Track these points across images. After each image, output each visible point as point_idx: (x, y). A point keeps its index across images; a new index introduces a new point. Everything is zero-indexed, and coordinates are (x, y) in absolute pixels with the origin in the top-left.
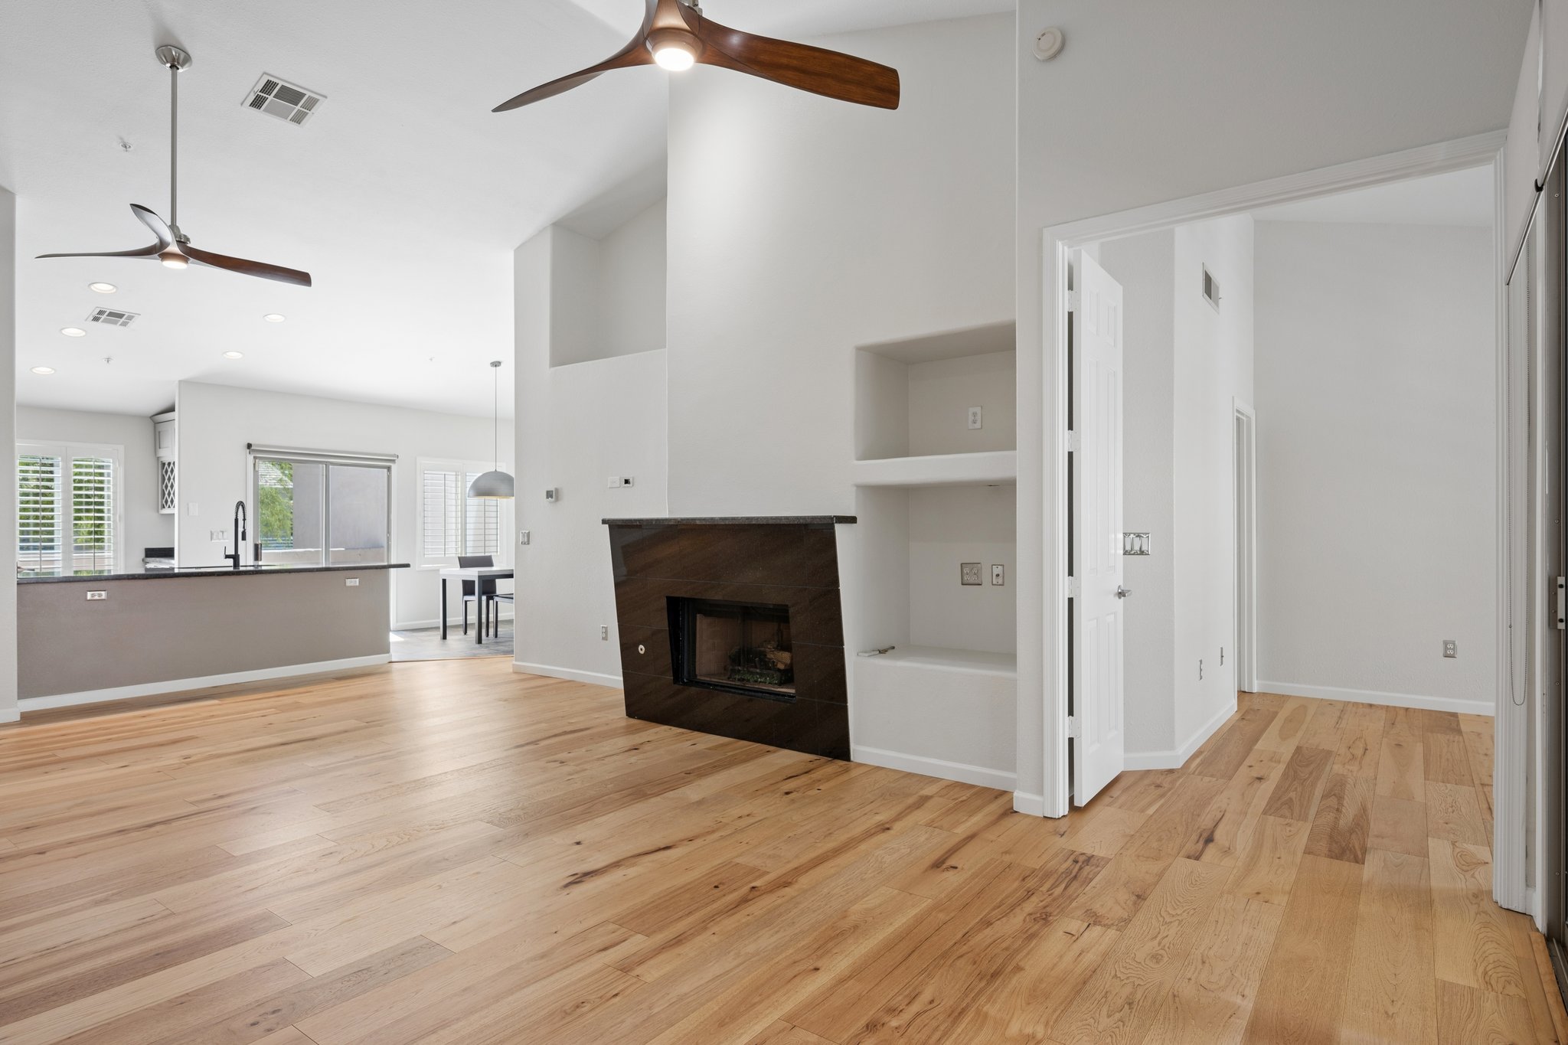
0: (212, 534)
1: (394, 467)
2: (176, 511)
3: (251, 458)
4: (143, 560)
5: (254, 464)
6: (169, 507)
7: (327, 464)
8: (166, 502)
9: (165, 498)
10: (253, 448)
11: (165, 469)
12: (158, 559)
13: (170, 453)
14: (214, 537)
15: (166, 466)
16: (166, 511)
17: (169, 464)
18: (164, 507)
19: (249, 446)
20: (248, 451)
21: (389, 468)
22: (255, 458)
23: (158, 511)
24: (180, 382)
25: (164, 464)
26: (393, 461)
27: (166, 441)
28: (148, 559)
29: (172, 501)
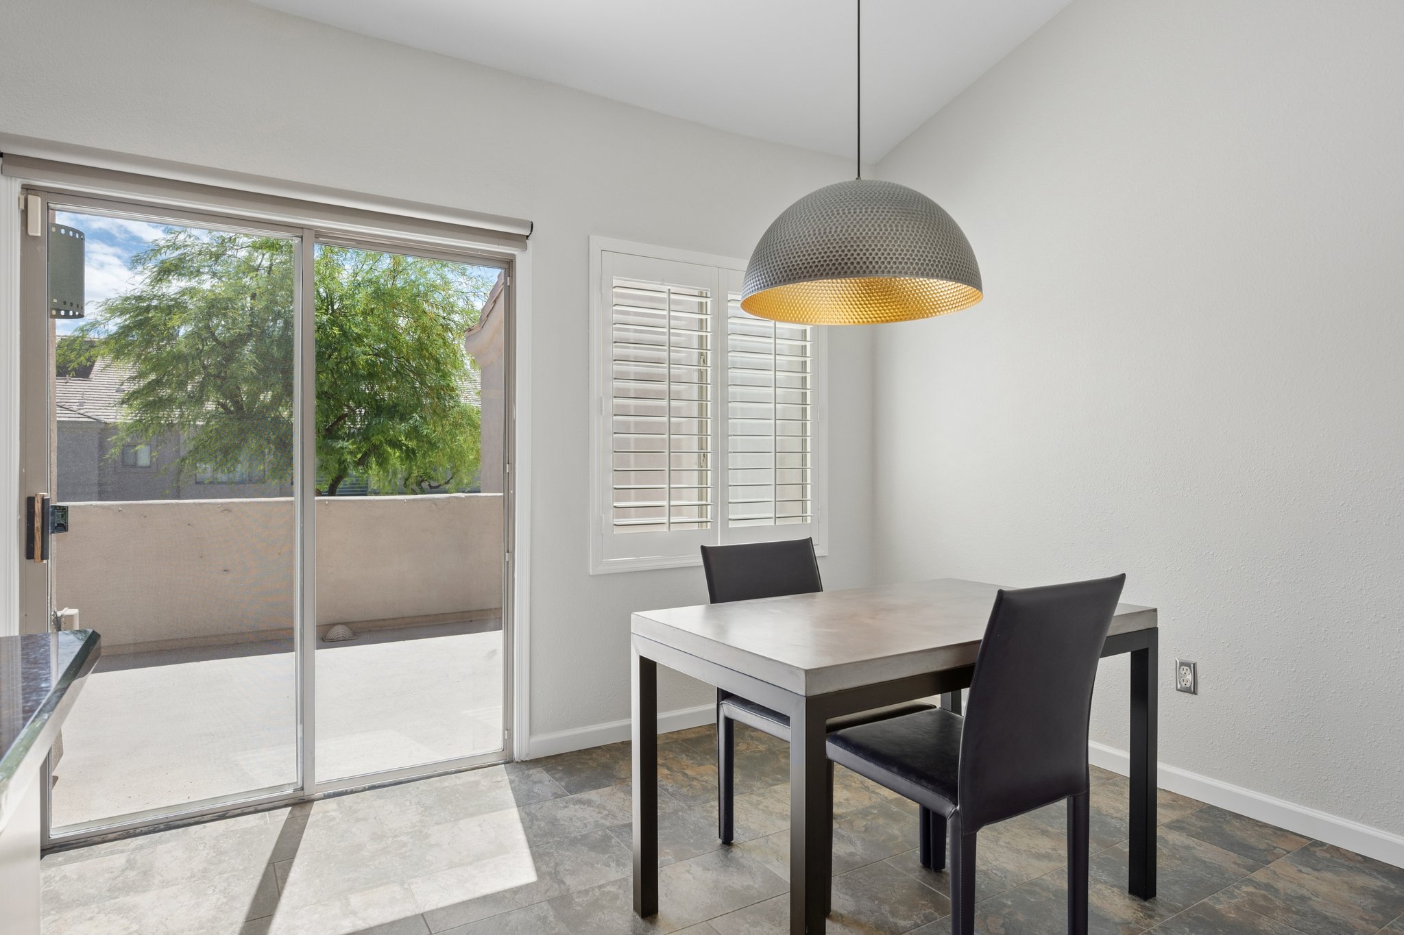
1: (524, 261)
21: (508, 265)
26: (521, 240)
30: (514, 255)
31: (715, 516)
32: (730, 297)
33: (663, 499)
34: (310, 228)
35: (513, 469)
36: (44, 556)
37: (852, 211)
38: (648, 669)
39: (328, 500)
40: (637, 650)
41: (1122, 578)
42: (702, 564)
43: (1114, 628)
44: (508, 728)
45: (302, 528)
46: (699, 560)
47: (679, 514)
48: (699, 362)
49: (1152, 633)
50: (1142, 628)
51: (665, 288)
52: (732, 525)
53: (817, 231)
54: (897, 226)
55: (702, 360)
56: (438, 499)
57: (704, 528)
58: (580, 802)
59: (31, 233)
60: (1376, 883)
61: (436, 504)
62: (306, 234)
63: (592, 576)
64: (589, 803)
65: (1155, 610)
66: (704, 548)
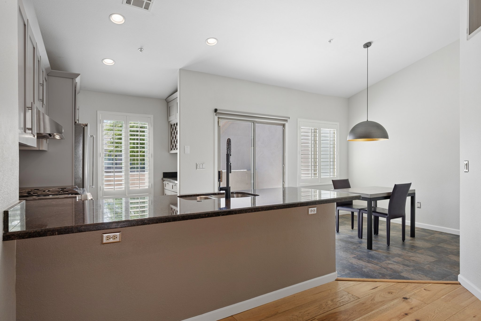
0: (197, 165)
1: (287, 125)
2: (178, 151)
3: (216, 118)
4: (162, 179)
5: (218, 122)
6: (174, 149)
7: (254, 122)
8: (173, 146)
9: (173, 145)
10: (218, 112)
11: (173, 127)
12: (169, 179)
13: (175, 118)
14: (198, 167)
15: (173, 126)
16: (173, 152)
17: (174, 124)
18: (172, 150)
19: (216, 110)
20: (215, 113)
21: (284, 125)
22: (219, 118)
23: (169, 152)
25: (172, 125)
26: (286, 121)
27: (173, 112)
28: (165, 179)
29: (176, 146)
30: (285, 124)
32: (321, 129)
34: (255, 121)
41: (411, 183)
43: (409, 192)
49: (414, 193)
50: (413, 192)
52: (322, 177)
57: (315, 178)
59: (219, 125)
60: (452, 236)
65: (415, 190)
66: (332, 180)
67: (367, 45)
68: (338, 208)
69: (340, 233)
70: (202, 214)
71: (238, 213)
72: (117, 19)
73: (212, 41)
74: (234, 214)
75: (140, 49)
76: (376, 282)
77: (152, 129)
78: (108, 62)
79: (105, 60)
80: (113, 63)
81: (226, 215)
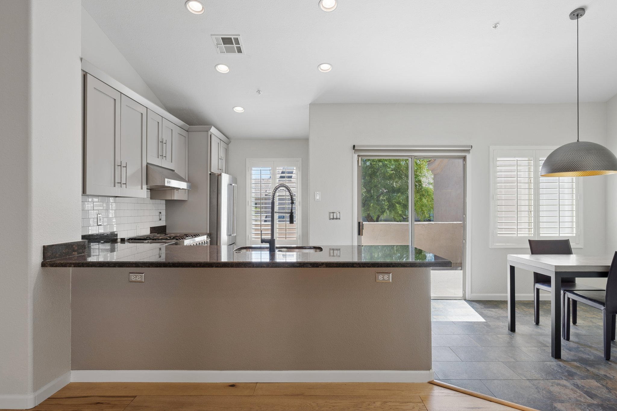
1: (469, 157)
3: (356, 156)
20: (353, 150)
21: (464, 158)
22: (359, 156)
24: (310, 104)
26: (468, 151)
30: (466, 155)
31: (535, 232)
33: (515, 226)
34: (413, 156)
35: (466, 216)
36: (362, 235)
37: (572, 154)
38: (512, 269)
39: (391, 223)
40: (509, 264)
42: (529, 247)
44: (464, 290)
45: (411, 231)
46: (528, 246)
47: (520, 231)
48: (528, 181)
51: (516, 159)
52: (541, 235)
53: (561, 160)
54: (585, 157)
55: (529, 180)
56: (425, 224)
58: (489, 310)
59: (359, 165)
61: (424, 226)
62: (413, 157)
63: (490, 249)
64: (492, 311)
66: (529, 240)
67: (578, 13)
68: (538, 286)
69: (539, 326)
70: (194, 263)
71: (235, 266)
72: (223, 69)
73: (325, 67)
74: (230, 267)
75: (258, 92)
76: (491, 401)
77: (300, 174)
78: (239, 109)
79: (236, 108)
80: (243, 110)
81: (221, 267)
